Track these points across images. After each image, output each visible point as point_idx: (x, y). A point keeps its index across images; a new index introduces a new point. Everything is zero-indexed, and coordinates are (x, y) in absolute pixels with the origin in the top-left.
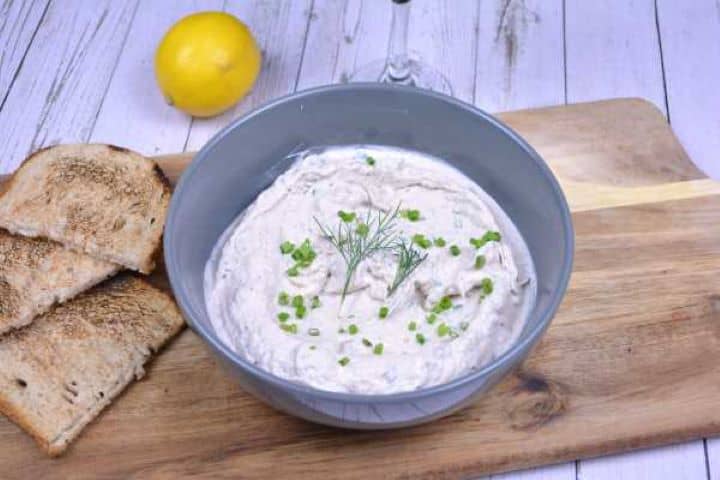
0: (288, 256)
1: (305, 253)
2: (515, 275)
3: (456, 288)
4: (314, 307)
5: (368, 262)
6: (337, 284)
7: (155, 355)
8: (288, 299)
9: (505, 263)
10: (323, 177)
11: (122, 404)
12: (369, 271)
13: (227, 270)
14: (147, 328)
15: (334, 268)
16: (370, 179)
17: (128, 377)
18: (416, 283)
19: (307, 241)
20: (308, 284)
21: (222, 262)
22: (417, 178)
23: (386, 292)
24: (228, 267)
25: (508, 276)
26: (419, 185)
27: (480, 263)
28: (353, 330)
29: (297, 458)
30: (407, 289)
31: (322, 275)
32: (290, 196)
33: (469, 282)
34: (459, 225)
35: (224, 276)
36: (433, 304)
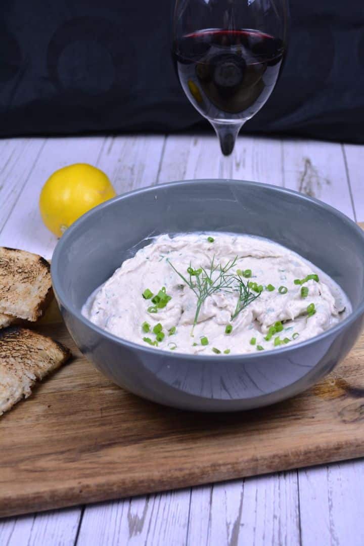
0: (150, 300)
1: (162, 297)
2: (333, 302)
3: (287, 313)
4: (171, 334)
5: (214, 297)
6: (189, 316)
8: (150, 328)
9: (324, 295)
10: (174, 249)
11: (13, 416)
12: (215, 304)
13: (100, 309)
14: (33, 361)
15: (186, 303)
16: (211, 252)
17: (17, 395)
18: (254, 312)
20: (166, 317)
21: (95, 303)
22: (248, 251)
23: (230, 317)
24: (99, 306)
25: (328, 305)
26: (250, 256)
27: (304, 293)
28: (205, 342)
29: (162, 448)
30: (246, 314)
31: (177, 310)
32: (148, 262)
33: (297, 309)
34: (284, 277)
35: (98, 313)
36: (268, 327)
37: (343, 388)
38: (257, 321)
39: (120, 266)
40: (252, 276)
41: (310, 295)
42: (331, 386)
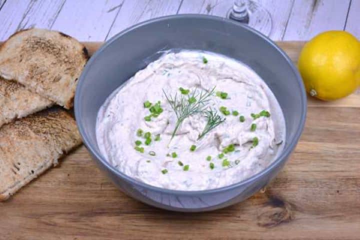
0: (147, 109)
1: (157, 109)
3: (237, 140)
4: (156, 140)
5: (191, 118)
6: (171, 129)
7: (66, 154)
8: (142, 133)
9: (269, 129)
10: (175, 67)
11: (44, 179)
12: (190, 124)
13: (111, 112)
14: (63, 139)
15: (170, 119)
16: (203, 71)
17: (49, 165)
18: (216, 135)
19: (159, 102)
20: (155, 126)
22: (230, 74)
23: (197, 137)
26: (231, 78)
27: (253, 128)
28: (175, 155)
29: (133, 222)
30: (209, 137)
31: (164, 122)
32: (155, 75)
33: (246, 138)
34: (249, 104)
35: (109, 116)
36: (223, 147)
37: (269, 197)
39: (133, 75)
40: (227, 97)
41: (258, 129)
42: (261, 194)
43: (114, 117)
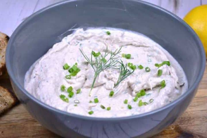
0: (67, 71)
1: (75, 69)
2: (177, 80)
3: (148, 85)
4: (78, 93)
5: (105, 72)
6: (89, 82)
8: (65, 89)
9: (172, 75)
10: (86, 38)
12: (105, 76)
13: (36, 74)
15: (88, 75)
16: (107, 41)
18: (128, 83)
19: (76, 64)
20: (76, 82)
21: (34, 71)
22: (130, 41)
23: (113, 86)
24: (37, 73)
25: (174, 81)
26: (131, 45)
27: (159, 73)
28: (96, 101)
30: (124, 84)
31: (83, 78)
32: (69, 46)
33: (154, 83)
34: (150, 60)
35: (35, 77)
36: (136, 92)
37: (178, 132)
38: (130, 88)
39: (51, 47)
40: (131, 58)
41: (163, 75)
42: (172, 130)
43: (39, 78)
